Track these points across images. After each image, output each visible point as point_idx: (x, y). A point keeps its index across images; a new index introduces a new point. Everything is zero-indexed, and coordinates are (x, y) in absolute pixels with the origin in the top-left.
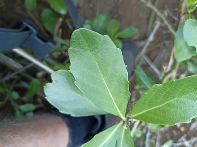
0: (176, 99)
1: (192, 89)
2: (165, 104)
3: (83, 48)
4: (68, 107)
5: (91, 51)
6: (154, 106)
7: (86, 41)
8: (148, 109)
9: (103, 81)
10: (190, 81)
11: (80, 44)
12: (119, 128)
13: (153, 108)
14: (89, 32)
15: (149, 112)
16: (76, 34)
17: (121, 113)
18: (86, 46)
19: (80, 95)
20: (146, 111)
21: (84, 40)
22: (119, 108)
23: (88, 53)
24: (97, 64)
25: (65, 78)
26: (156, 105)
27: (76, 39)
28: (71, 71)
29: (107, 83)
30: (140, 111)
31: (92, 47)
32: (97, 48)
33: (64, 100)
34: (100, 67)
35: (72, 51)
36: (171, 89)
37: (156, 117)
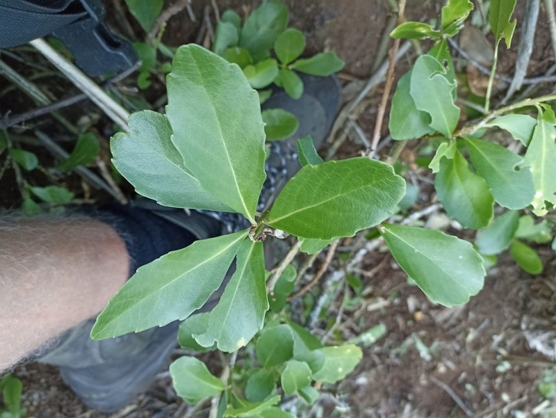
0: (339, 195)
1: (362, 181)
2: (322, 202)
3: (193, 79)
4: (153, 186)
5: (206, 86)
6: (306, 206)
7: (200, 68)
8: (295, 210)
9: (222, 144)
10: (358, 167)
11: (188, 70)
12: (241, 240)
13: (304, 209)
14: (206, 52)
15: (297, 215)
16: (183, 53)
17: (248, 209)
18: (198, 75)
19: (179, 166)
20: (293, 213)
21: (195, 65)
22: (245, 199)
23: (201, 89)
24: (214, 112)
25: (154, 128)
26: (309, 203)
27: (182, 61)
28: (168, 115)
29: (228, 149)
30: (284, 214)
31: (210, 79)
32: (218, 84)
33: (146, 171)
34: (220, 119)
35: (173, 79)
36: (330, 177)
37: (306, 225)
